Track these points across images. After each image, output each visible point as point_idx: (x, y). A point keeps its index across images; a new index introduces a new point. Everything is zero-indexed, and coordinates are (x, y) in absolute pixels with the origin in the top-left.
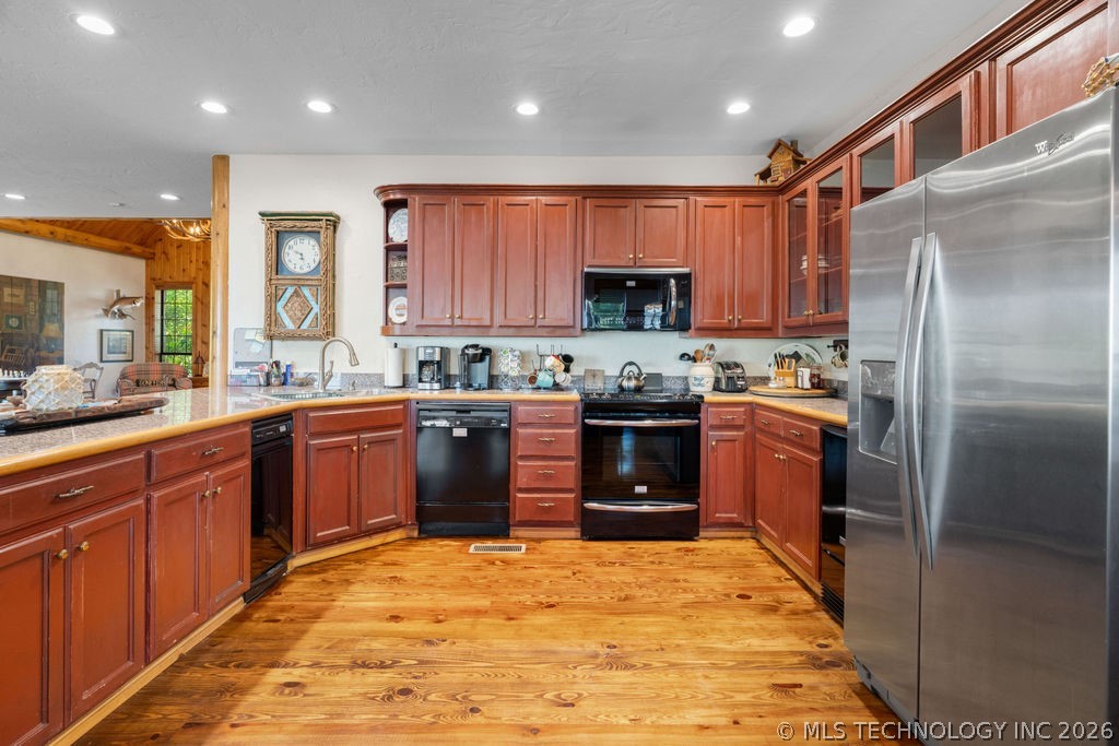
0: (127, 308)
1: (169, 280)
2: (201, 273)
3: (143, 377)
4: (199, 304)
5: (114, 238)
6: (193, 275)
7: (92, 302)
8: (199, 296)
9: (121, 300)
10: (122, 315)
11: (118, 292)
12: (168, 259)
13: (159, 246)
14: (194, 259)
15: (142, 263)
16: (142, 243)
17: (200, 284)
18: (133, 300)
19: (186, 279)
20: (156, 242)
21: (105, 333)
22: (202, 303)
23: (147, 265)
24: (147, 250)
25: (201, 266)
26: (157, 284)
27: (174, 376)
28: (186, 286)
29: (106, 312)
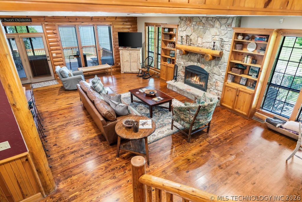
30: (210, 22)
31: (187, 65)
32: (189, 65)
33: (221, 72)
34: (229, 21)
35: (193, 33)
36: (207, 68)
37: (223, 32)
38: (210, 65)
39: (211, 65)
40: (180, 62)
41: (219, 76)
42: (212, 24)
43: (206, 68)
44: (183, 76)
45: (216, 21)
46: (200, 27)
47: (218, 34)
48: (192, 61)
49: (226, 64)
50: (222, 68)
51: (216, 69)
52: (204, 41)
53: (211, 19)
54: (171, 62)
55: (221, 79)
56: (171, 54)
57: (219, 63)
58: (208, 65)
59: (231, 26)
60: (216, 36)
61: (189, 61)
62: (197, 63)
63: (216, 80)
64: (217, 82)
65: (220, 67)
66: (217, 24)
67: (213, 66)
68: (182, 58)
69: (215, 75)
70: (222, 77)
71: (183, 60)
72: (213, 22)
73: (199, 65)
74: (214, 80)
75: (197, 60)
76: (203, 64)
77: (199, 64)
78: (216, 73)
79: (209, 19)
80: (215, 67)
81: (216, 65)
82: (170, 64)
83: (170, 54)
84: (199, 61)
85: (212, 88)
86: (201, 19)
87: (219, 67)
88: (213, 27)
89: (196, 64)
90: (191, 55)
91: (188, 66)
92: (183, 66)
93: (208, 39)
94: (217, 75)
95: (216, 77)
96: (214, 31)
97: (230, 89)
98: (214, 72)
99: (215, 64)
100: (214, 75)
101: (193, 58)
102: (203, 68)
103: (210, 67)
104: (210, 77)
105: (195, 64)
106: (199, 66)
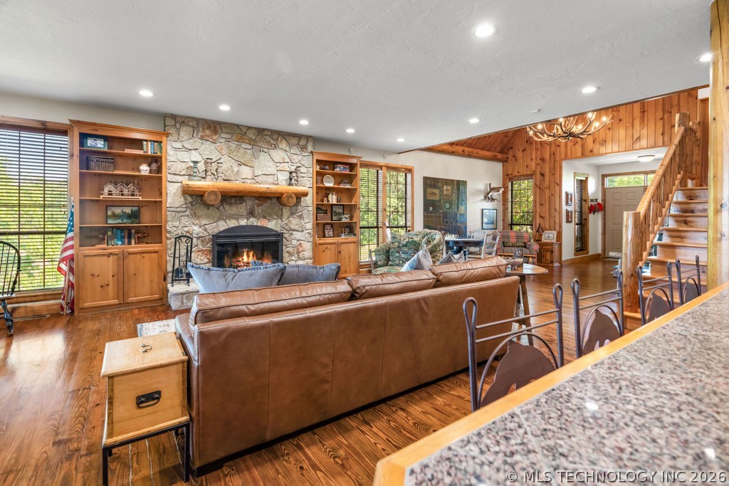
0: (495, 195)
1: (517, 174)
2: (539, 167)
3: (506, 240)
4: (538, 190)
5: (489, 150)
6: (533, 169)
7: (478, 192)
8: (538, 184)
9: (492, 189)
10: (493, 200)
11: (490, 185)
12: (516, 160)
13: (511, 153)
14: (534, 158)
15: (501, 164)
16: (501, 152)
17: (539, 176)
18: (497, 189)
19: (529, 173)
20: (508, 150)
21: (484, 211)
22: (540, 188)
23: (503, 166)
24: (505, 156)
25: (539, 162)
26: (509, 178)
27: (525, 241)
28: (528, 177)
29: (486, 197)
30: (268, 138)
31: (216, 231)
32: (222, 229)
33: (303, 224)
34: (303, 142)
35: (226, 156)
36: (276, 224)
37: (295, 157)
38: (281, 217)
39: (282, 215)
40: (186, 229)
41: (303, 231)
42: (272, 141)
43: (272, 225)
44: (206, 260)
45: (279, 139)
46: (244, 146)
47: (287, 160)
48: (231, 217)
49: (310, 209)
50: (304, 216)
51: (294, 222)
52: (258, 172)
53: (269, 134)
54: (130, 237)
55: (307, 236)
56: (115, 216)
57: (297, 209)
58: (275, 217)
59: (306, 149)
60: (284, 164)
61: (219, 219)
62: (248, 219)
63: (298, 241)
64: (300, 244)
65: (301, 217)
66: (283, 145)
67: (286, 217)
68: (195, 215)
69: (294, 232)
70: (308, 231)
71: (197, 222)
72: (272, 139)
73: (253, 221)
74: (294, 242)
75: (245, 213)
76: (264, 217)
77: (252, 219)
78: (296, 227)
79: (265, 133)
80: (291, 219)
81: (292, 214)
82: (130, 243)
83: (107, 217)
84: (251, 214)
85: (293, 258)
86: (244, 130)
87: (298, 216)
88: (275, 147)
89: (246, 221)
90: (225, 204)
91: (220, 232)
92: (198, 238)
93: (269, 169)
94: (298, 231)
95: (297, 235)
96: (278, 155)
97: (326, 246)
98: (293, 227)
99: (289, 213)
100: (292, 234)
101: (233, 210)
102: (265, 226)
103: (280, 221)
104: (286, 239)
105: (243, 222)
106: (255, 224)
